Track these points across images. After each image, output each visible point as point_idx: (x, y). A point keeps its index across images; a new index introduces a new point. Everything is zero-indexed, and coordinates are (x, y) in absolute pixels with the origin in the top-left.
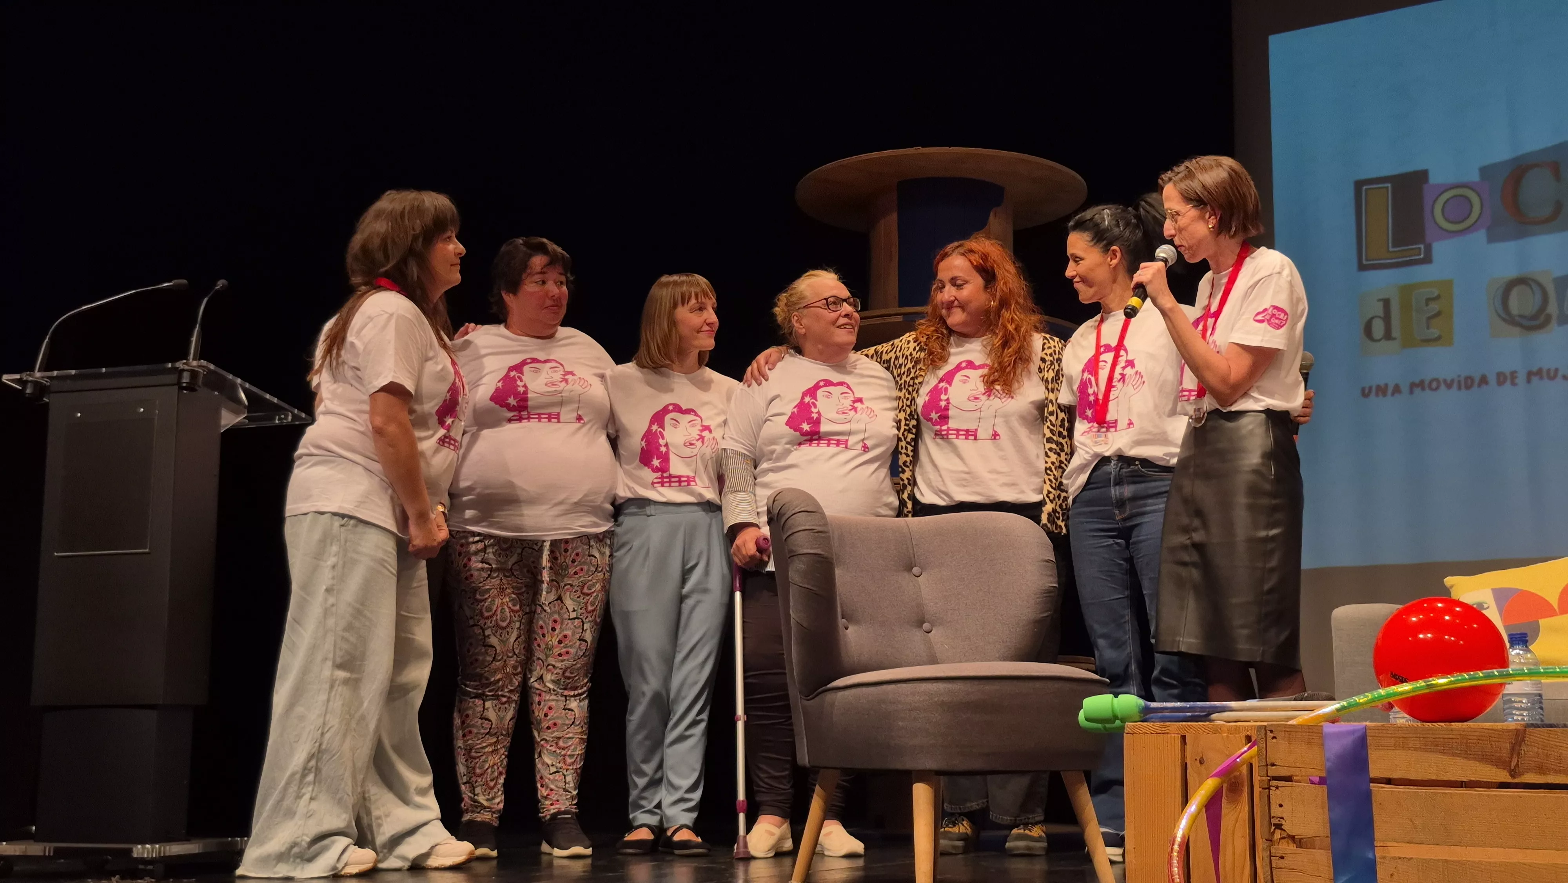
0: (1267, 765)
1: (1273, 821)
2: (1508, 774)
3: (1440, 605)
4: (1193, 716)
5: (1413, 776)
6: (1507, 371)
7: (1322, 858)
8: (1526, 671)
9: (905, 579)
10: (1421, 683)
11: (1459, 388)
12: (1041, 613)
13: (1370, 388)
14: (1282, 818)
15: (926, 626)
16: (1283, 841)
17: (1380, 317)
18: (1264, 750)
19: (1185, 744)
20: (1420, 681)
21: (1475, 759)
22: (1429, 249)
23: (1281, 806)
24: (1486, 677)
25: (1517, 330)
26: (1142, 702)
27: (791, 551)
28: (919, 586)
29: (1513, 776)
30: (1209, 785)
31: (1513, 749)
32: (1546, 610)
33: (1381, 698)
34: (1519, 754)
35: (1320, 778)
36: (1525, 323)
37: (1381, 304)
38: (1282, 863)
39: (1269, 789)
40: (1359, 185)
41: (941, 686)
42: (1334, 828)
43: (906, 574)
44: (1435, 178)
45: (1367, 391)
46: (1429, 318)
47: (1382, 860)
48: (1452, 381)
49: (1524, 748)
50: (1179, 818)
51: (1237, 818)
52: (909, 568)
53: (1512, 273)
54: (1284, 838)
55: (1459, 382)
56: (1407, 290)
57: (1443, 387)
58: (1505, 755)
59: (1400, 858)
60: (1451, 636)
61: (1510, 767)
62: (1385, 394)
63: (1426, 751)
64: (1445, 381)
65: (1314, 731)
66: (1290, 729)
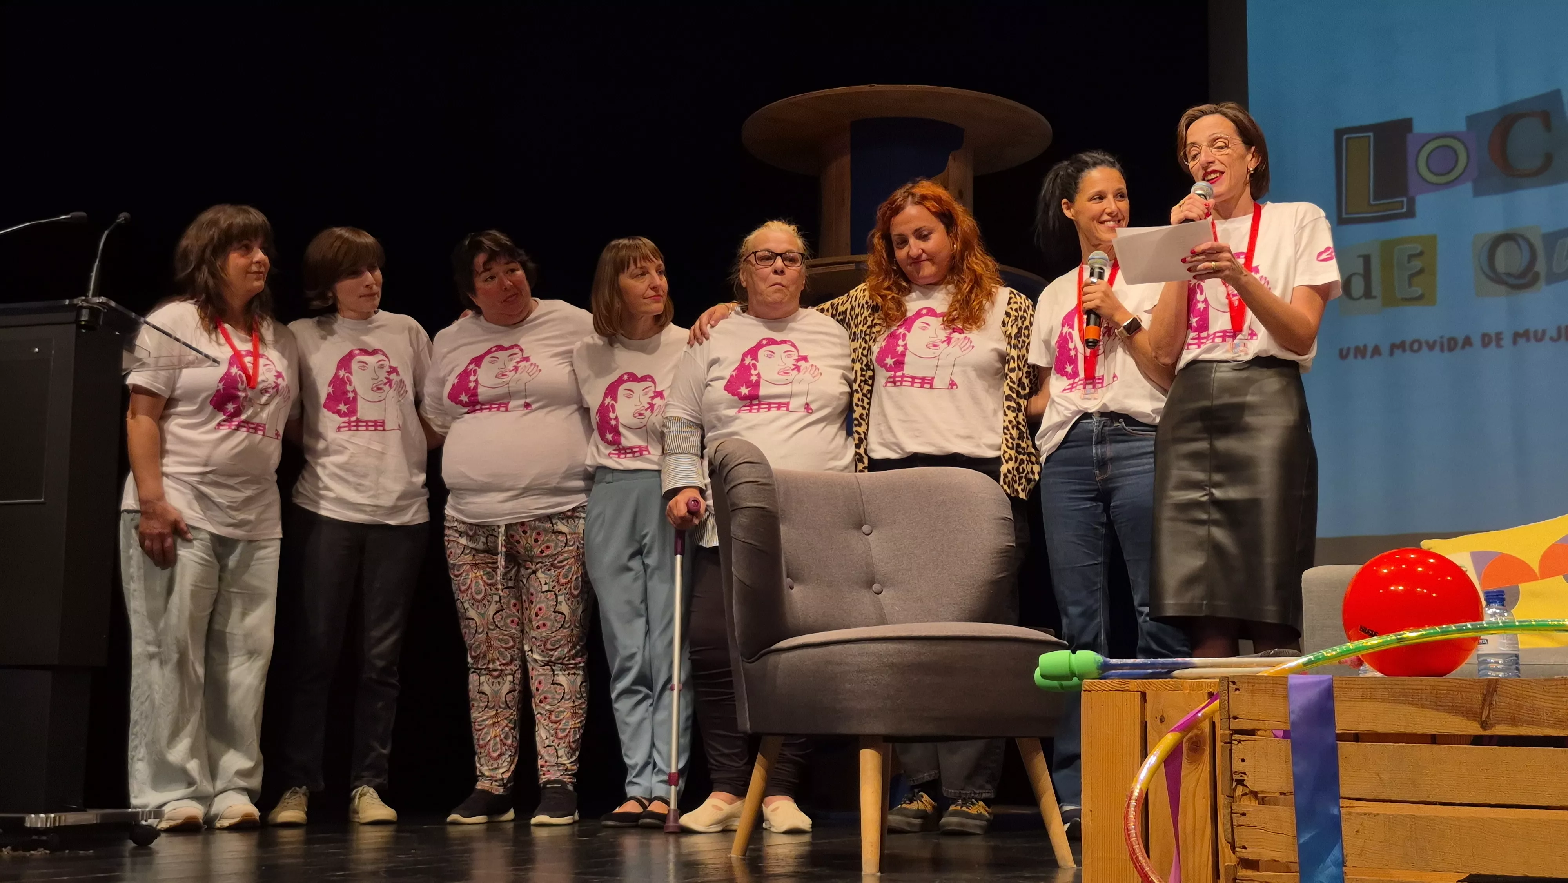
0: (1229, 718)
1: (1235, 777)
2: (1479, 726)
3: (1412, 556)
4: (1153, 673)
5: (1381, 729)
6: (1492, 332)
7: (1286, 814)
8: (1501, 624)
9: (854, 538)
10: (1392, 637)
11: (1442, 350)
12: (998, 573)
13: (1349, 350)
14: (1244, 773)
15: (876, 587)
16: (1244, 797)
17: (1359, 274)
18: (1226, 702)
19: (1145, 701)
20: (1391, 635)
21: (1445, 711)
22: (1412, 202)
23: (1243, 760)
24: (1460, 630)
25: (1503, 288)
27: (733, 505)
28: (869, 544)
29: (1483, 727)
30: (1169, 739)
31: (1484, 700)
32: (1527, 574)
33: (1349, 652)
34: (1490, 704)
35: (1285, 731)
36: (1511, 281)
37: (1361, 259)
38: (1243, 820)
39: (1231, 743)
40: (1339, 134)
41: (891, 646)
42: (1298, 782)
43: (856, 533)
44: (1420, 127)
45: (1344, 353)
46: (1411, 277)
47: (1348, 816)
48: (1435, 342)
49: (1496, 698)
50: (1138, 769)
51: (1198, 777)
52: (859, 526)
53: (1499, 228)
54: (1246, 794)
55: (1442, 343)
56: (1388, 247)
57: (1425, 349)
58: (1477, 706)
59: (1365, 814)
60: (1423, 588)
61: (1481, 718)
62: (1364, 356)
63: (1394, 702)
64: (1427, 343)
65: (1278, 682)
66: (1253, 681)
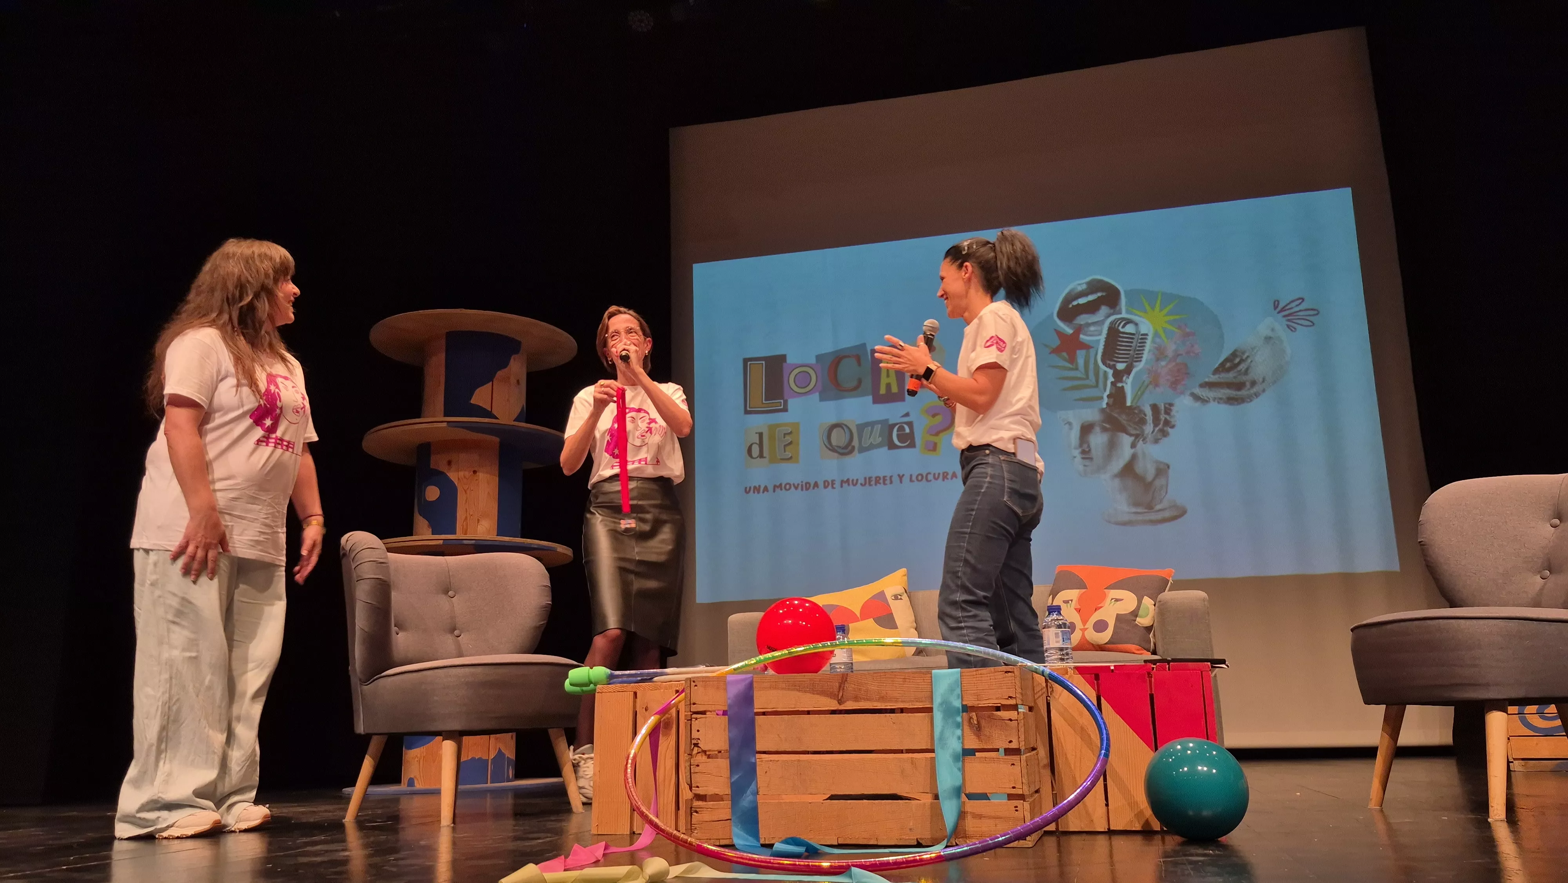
0: (690, 704)
1: (693, 742)
2: (837, 702)
3: (796, 602)
4: (642, 680)
5: (781, 707)
6: (829, 479)
7: (723, 764)
8: (846, 642)
9: (443, 600)
10: (785, 651)
11: (802, 490)
13: (750, 488)
14: (699, 739)
15: (456, 633)
16: (698, 755)
17: (756, 444)
18: (687, 695)
19: (636, 698)
20: (785, 650)
21: (817, 694)
22: (786, 403)
23: (698, 731)
24: (823, 647)
25: (836, 455)
26: (608, 671)
27: (358, 576)
28: (453, 604)
29: (840, 702)
30: (652, 720)
31: (840, 686)
32: (852, 619)
33: (761, 661)
34: (843, 689)
35: (724, 711)
36: (841, 451)
37: (758, 435)
38: (697, 769)
39: (691, 720)
40: (745, 361)
42: (731, 743)
43: (444, 597)
44: (790, 360)
45: (749, 490)
46: (786, 446)
47: (760, 763)
48: (798, 485)
49: (846, 685)
50: (631, 743)
51: (668, 746)
52: (446, 592)
53: (832, 421)
54: (699, 752)
55: (802, 485)
56: (772, 428)
57: (793, 487)
58: (836, 690)
59: (771, 761)
60: (802, 622)
61: (838, 698)
62: (758, 492)
63: (789, 689)
64: (794, 485)
65: (721, 679)
66: (705, 680)
